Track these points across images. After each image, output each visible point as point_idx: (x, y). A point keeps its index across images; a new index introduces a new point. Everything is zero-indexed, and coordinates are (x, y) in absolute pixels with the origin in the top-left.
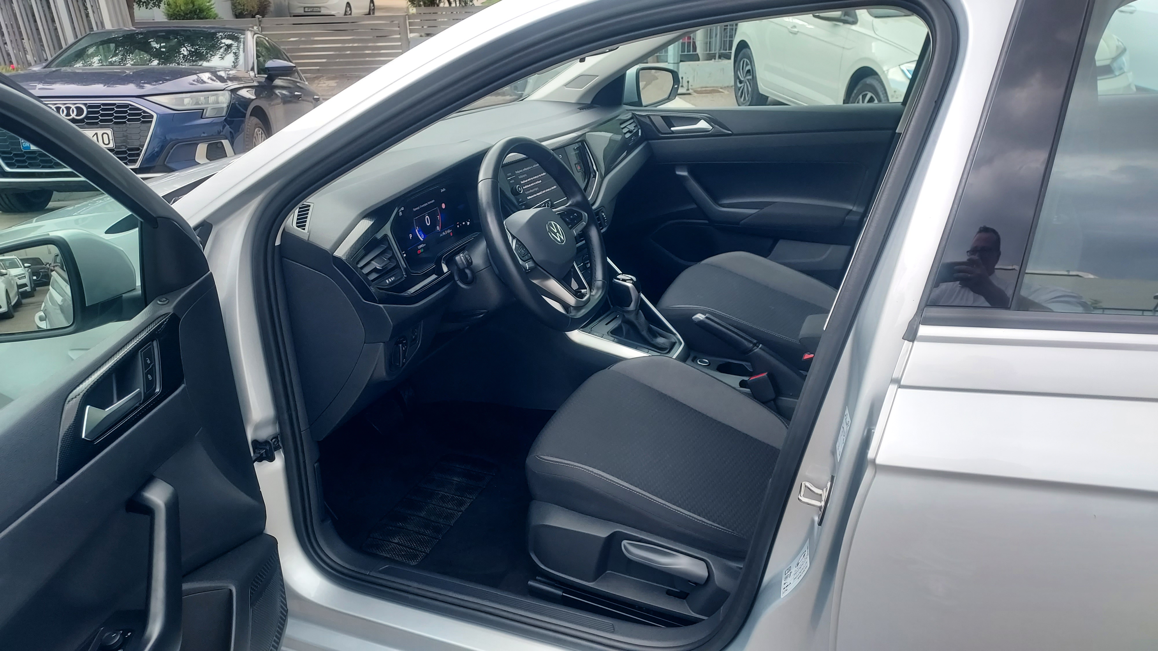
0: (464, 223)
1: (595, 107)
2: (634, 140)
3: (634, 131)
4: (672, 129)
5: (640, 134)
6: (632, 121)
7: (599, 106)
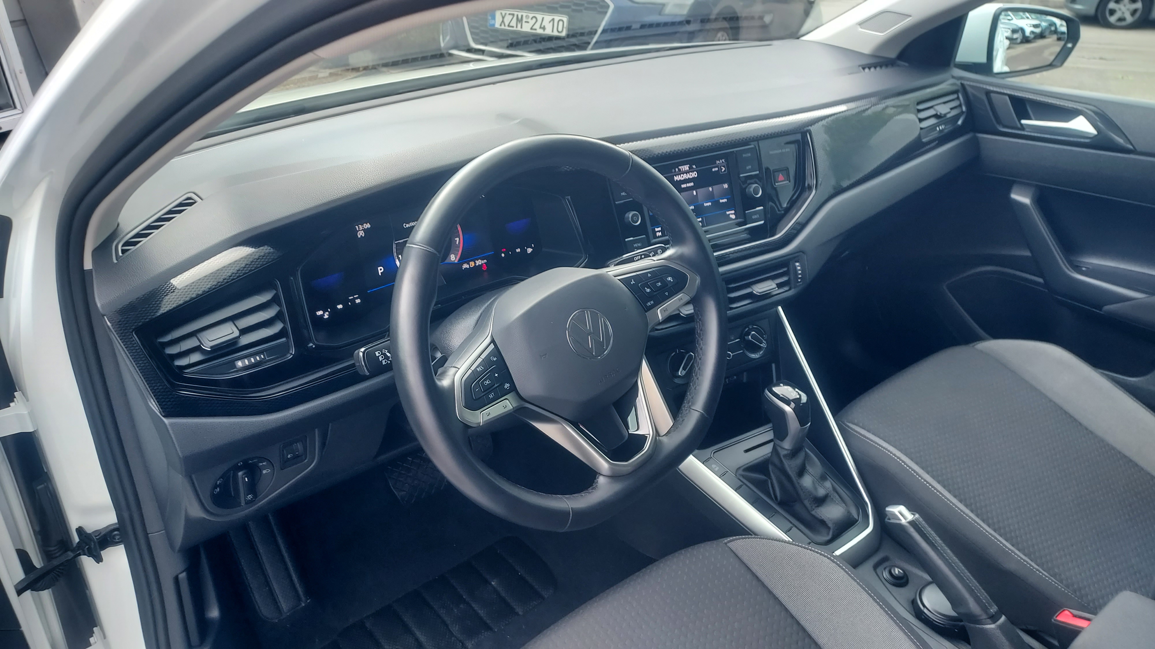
0: (518, 250)
1: (898, 66)
2: (940, 131)
3: (949, 116)
4: (1023, 122)
5: (960, 122)
6: (955, 96)
7: (906, 64)
